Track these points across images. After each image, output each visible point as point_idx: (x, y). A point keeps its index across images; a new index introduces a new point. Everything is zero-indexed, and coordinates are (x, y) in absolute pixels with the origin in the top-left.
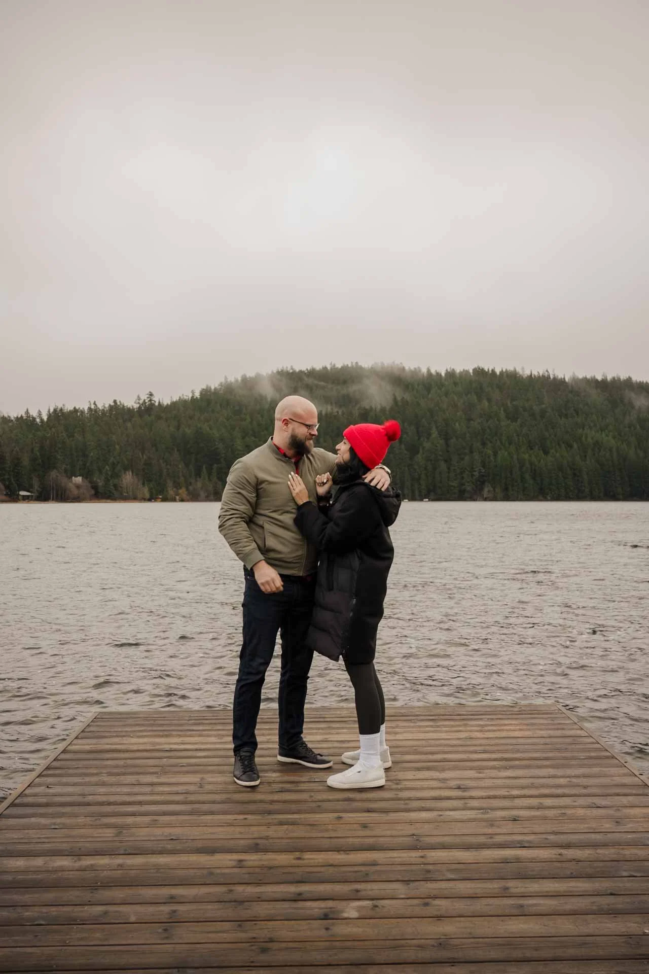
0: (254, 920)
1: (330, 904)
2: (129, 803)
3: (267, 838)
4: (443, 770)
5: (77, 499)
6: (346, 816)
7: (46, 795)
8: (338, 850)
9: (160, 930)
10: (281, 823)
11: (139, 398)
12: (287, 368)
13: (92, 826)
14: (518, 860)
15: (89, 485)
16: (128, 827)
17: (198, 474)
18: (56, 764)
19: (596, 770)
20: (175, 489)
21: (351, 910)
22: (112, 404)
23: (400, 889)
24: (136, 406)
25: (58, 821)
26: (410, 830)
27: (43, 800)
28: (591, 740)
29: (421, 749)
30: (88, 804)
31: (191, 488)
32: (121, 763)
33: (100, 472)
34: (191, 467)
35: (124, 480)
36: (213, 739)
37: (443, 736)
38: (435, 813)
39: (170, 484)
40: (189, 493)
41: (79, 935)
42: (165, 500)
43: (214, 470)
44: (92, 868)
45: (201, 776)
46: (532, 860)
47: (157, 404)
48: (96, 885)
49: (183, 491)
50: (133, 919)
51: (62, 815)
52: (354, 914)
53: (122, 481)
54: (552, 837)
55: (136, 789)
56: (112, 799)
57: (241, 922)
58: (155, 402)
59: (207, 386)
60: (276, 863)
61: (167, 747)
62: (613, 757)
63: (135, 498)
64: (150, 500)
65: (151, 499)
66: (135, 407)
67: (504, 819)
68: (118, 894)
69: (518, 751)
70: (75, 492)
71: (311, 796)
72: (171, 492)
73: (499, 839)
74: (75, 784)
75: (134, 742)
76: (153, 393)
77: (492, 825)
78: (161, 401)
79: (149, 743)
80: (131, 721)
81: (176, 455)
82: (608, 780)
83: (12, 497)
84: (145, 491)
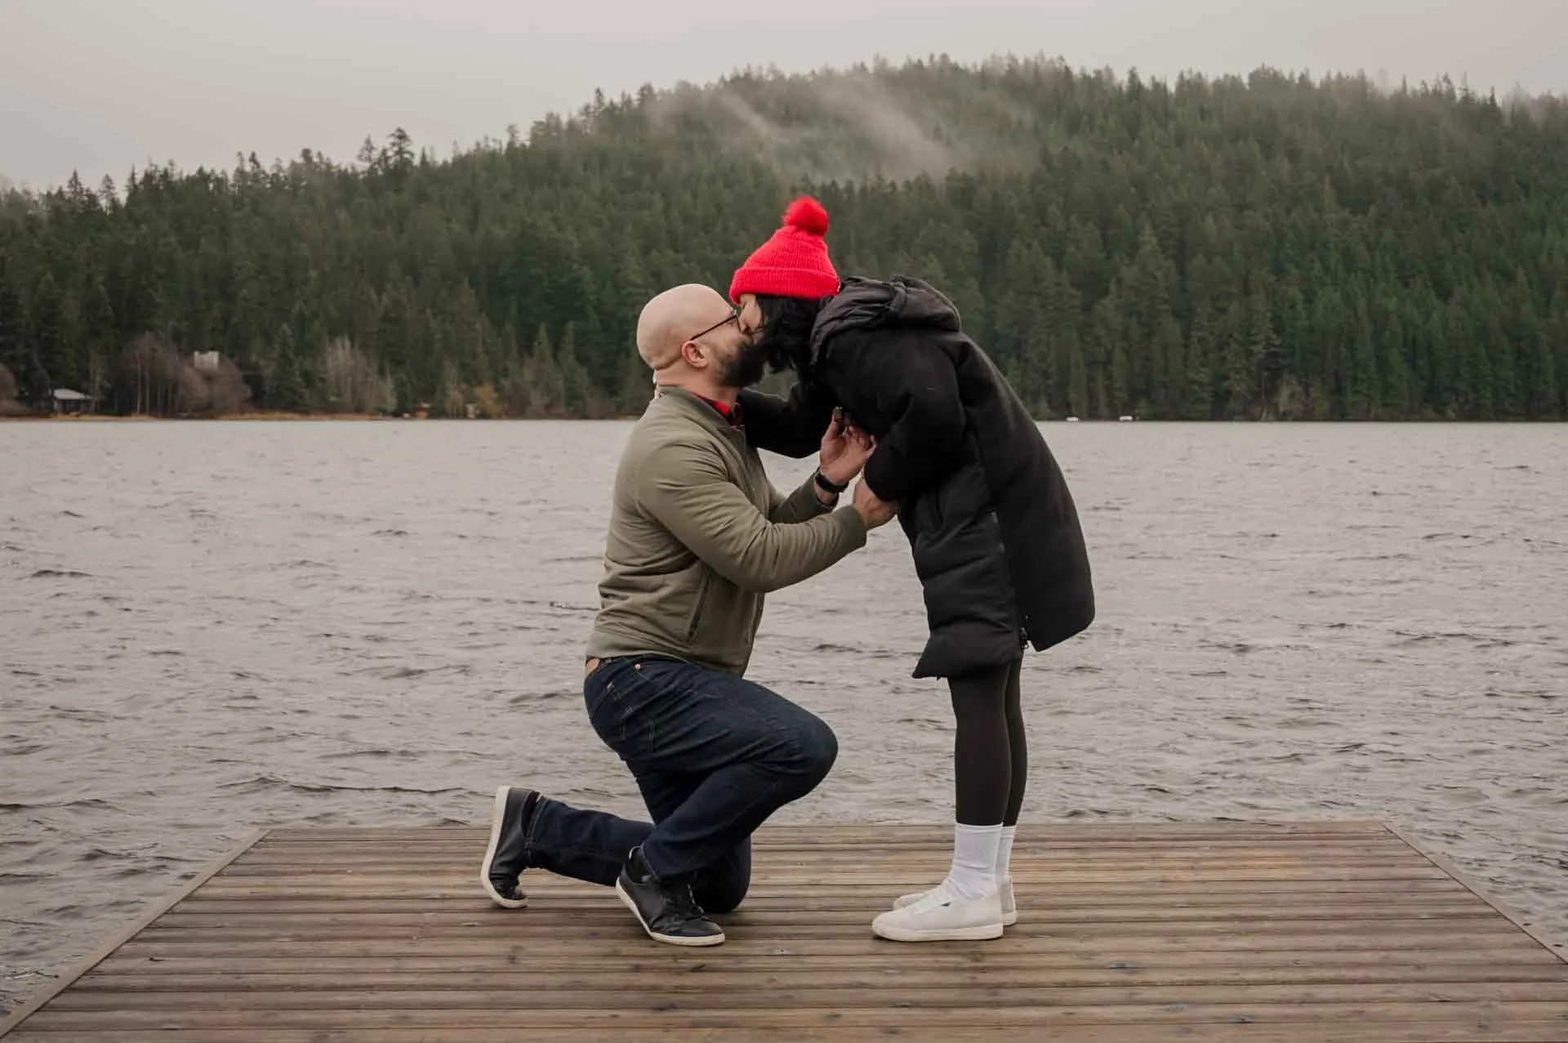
4: (1091, 936)
5: (207, 411)
6: (848, 1014)
7: (150, 972)
10: (698, 1025)
11: (369, 147)
12: (761, 68)
13: (257, 1026)
15: (238, 374)
16: (341, 1028)
17: (526, 348)
18: (170, 920)
19: (1451, 937)
20: (464, 386)
22: (300, 160)
24: (363, 166)
25: (179, 1016)
27: (145, 981)
28: (1451, 885)
29: (1037, 901)
30: (248, 989)
31: (506, 383)
32: (326, 918)
33: (267, 336)
34: (509, 328)
35: (330, 361)
37: (1099, 876)
39: (451, 372)
40: (502, 395)
42: (437, 413)
43: (570, 337)
45: (512, 942)
47: (417, 161)
49: (486, 392)
51: (188, 1007)
53: (324, 363)
55: (363, 964)
56: (305, 980)
58: (412, 155)
59: (550, 116)
61: (436, 893)
62: (1499, 916)
63: (357, 409)
64: (397, 414)
65: (403, 410)
66: (359, 169)
67: (1219, 1020)
69: (1273, 904)
70: (201, 391)
71: (771, 980)
72: (455, 394)
74: (215, 955)
75: (352, 883)
76: (408, 132)
77: (1186, 1031)
78: (428, 153)
79: (392, 885)
80: (350, 847)
81: (467, 297)
82: (1477, 956)
83: (35, 404)
84: (387, 391)
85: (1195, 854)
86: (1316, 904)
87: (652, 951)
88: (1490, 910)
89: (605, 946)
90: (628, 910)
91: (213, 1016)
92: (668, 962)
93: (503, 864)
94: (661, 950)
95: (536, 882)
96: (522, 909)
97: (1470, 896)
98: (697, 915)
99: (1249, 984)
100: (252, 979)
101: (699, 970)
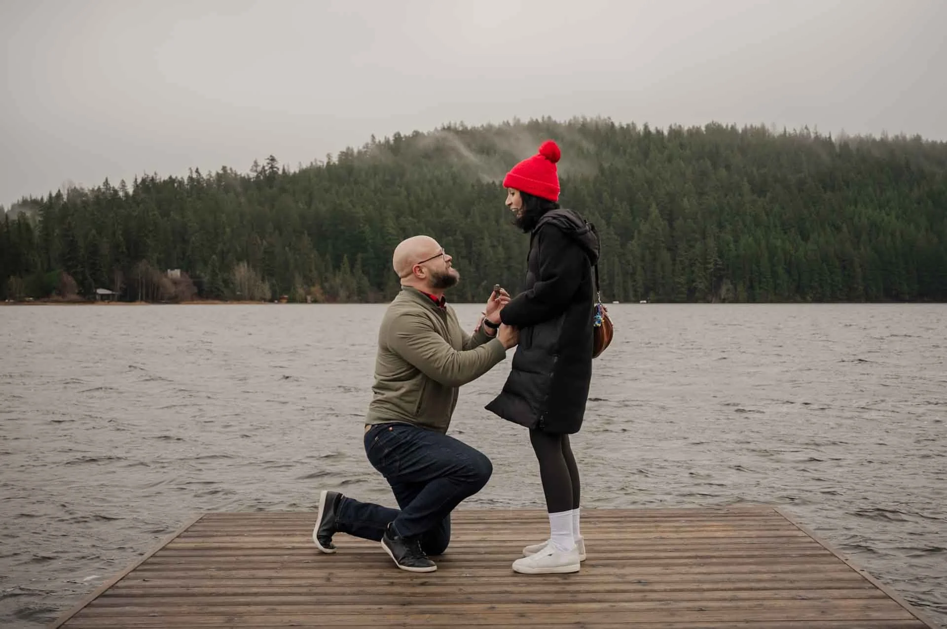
2: (243, 594)
4: (624, 566)
5: (174, 299)
6: (500, 606)
7: (144, 587)
10: (423, 612)
11: (256, 164)
12: (455, 124)
13: (197, 614)
15: (191, 281)
16: (241, 614)
17: (337, 267)
18: (151, 560)
19: (808, 566)
20: (305, 286)
22: (221, 172)
24: (253, 175)
25: (157, 609)
27: (140, 592)
28: (809, 540)
29: (596, 548)
30: (193, 595)
31: (327, 285)
32: (234, 559)
33: (205, 263)
34: (328, 256)
35: (237, 273)
37: (628, 536)
38: (607, 604)
39: (298, 280)
40: (325, 291)
42: (292, 300)
43: (359, 261)
45: (328, 571)
47: (280, 172)
49: (316, 289)
51: (163, 604)
53: (234, 275)
55: (252, 582)
56: (223, 590)
58: (278, 169)
59: (348, 149)
61: (289, 545)
62: (832, 555)
63: (251, 298)
64: (272, 301)
65: (274, 298)
66: (251, 176)
67: (689, 609)
69: (718, 550)
70: (172, 290)
71: (460, 589)
72: (301, 292)
74: (177, 578)
75: (247, 541)
76: (276, 157)
77: (673, 615)
78: (286, 168)
79: (267, 542)
80: (245, 522)
81: (306, 240)
82: (822, 576)
83: (87, 296)
84: (266, 289)
85: (676, 524)
86: (739, 550)
87: (400, 575)
88: (828, 552)
89: (376, 572)
90: (387, 554)
91: (175, 609)
92: (408, 581)
93: (324, 530)
95: (341, 540)
96: (334, 553)
97: (818, 545)
98: (423, 556)
99: (704, 590)
100: (196, 590)
101: (423, 584)
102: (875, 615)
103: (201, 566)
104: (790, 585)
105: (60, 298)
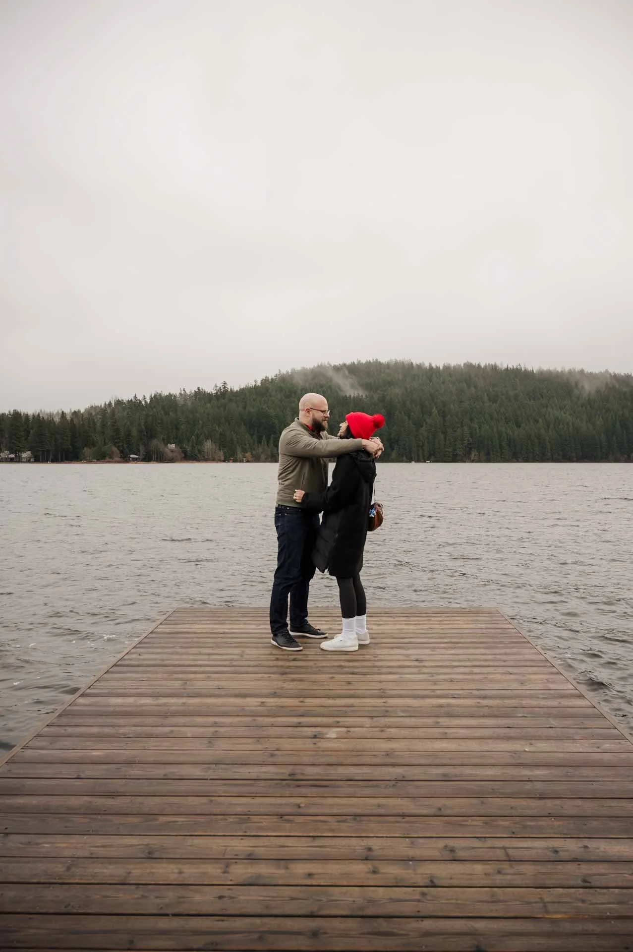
0: (268, 737)
1: (318, 729)
2: (192, 666)
3: (282, 689)
4: (409, 649)
5: (172, 460)
6: (337, 677)
7: (138, 660)
8: (329, 697)
9: (206, 742)
10: (293, 680)
11: (216, 386)
13: (166, 679)
14: (449, 706)
15: (181, 450)
16: (190, 680)
17: (260, 442)
18: (146, 640)
19: (514, 650)
20: (242, 453)
21: (332, 733)
22: (197, 390)
23: (367, 721)
24: (214, 392)
25: (145, 676)
26: (379, 686)
27: (136, 663)
28: (515, 631)
30: (166, 666)
31: (254, 452)
32: (189, 640)
33: (188, 440)
34: (255, 437)
35: (205, 446)
36: (253, 627)
37: (412, 627)
38: (399, 676)
40: (253, 456)
41: (154, 744)
42: (235, 461)
43: (272, 440)
44: (165, 705)
45: (242, 649)
46: (458, 706)
47: (229, 390)
48: (166, 715)
49: (248, 455)
50: (189, 735)
51: (147, 672)
52: (334, 736)
54: (475, 692)
55: (198, 657)
56: (182, 663)
57: (259, 738)
58: (228, 389)
59: (266, 377)
60: (287, 704)
61: (222, 631)
62: (528, 642)
63: (213, 460)
64: (224, 461)
65: (226, 460)
66: (213, 393)
67: (445, 680)
68: (182, 720)
69: (462, 638)
70: (170, 455)
72: (240, 456)
73: (438, 692)
74: (157, 653)
75: (197, 627)
76: (227, 382)
77: (435, 684)
78: (232, 388)
79: (209, 628)
81: (243, 428)
82: (521, 657)
83: (125, 459)
84: (221, 455)
85: (440, 619)
86: (476, 637)
88: (526, 640)
91: (155, 676)
92: (286, 657)
94: (283, 653)
97: (520, 635)
99: (454, 667)
100: (167, 662)
101: (294, 660)
102: (552, 686)
103: (171, 645)
104: (503, 664)
105: (111, 460)
